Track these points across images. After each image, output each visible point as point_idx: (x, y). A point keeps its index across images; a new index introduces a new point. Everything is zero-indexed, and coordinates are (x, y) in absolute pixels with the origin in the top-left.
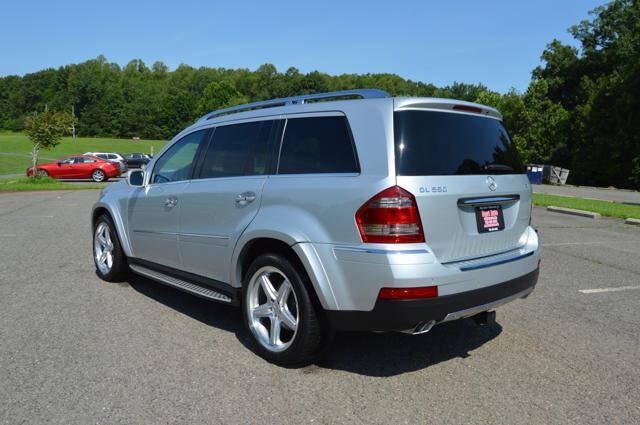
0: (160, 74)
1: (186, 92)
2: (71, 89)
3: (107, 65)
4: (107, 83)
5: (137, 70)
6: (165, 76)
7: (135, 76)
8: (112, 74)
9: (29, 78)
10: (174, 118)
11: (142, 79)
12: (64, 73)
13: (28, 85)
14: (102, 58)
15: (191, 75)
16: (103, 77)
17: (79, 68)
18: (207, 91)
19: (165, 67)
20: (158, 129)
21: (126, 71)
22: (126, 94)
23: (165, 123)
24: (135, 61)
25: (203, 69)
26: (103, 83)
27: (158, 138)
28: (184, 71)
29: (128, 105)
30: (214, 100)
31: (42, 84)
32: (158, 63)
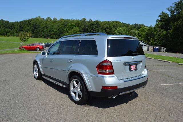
0: (55, 21)
1: (62, 26)
2: (31, 25)
3: (41, 19)
4: (41, 24)
5: (49, 20)
6: (56, 22)
7: (48, 22)
8: (42, 21)
9: (21, 22)
10: (59, 33)
11: (50, 22)
12: (30, 21)
13: (20, 24)
14: (40, 17)
15: (63, 21)
16: (40, 22)
17: (34, 19)
18: (67, 26)
19: (56, 19)
20: (54, 36)
21: (46, 20)
22: (46, 26)
23: (56, 34)
24: (48, 17)
25: (67, 20)
26: (40, 23)
27: (54, 38)
28: (61, 20)
29: (47, 29)
30: (69, 28)
31: (24, 24)
32: (54, 18)
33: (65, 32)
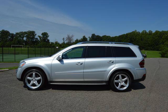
0: (150, 33)
1: (157, 38)
2: (128, 38)
3: (137, 32)
4: (137, 37)
5: (144, 33)
6: (152, 34)
7: (144, 34)
8: (138, 34)
9: (120, 36)
10: (154, 45)
11: (146, 35)
12: (127, 35)
13: (119, 38)
14: (136, 31)
15: (159, 33)
16: (136, 35)
17: (130, 33)
18: (163, 37)
19: (152, 32)
20: (149, 48)
21: (142, 33)
22: (141, 39)
23: (151, 46)
24: (144, 31)
25: (162, 31)
26: (136, 37)
27: (149, 50)
28: (157, 32)
29: (142, 42)
30: (165, 39)
31: (122, 38)
32: (150, 31)
33: (161, 44)
